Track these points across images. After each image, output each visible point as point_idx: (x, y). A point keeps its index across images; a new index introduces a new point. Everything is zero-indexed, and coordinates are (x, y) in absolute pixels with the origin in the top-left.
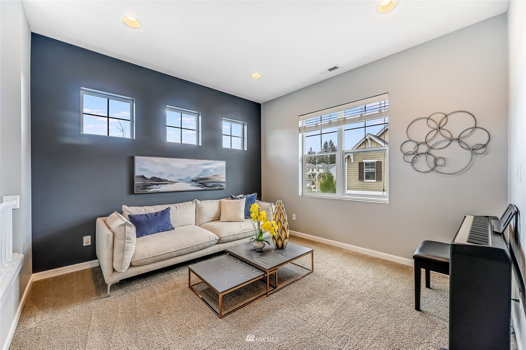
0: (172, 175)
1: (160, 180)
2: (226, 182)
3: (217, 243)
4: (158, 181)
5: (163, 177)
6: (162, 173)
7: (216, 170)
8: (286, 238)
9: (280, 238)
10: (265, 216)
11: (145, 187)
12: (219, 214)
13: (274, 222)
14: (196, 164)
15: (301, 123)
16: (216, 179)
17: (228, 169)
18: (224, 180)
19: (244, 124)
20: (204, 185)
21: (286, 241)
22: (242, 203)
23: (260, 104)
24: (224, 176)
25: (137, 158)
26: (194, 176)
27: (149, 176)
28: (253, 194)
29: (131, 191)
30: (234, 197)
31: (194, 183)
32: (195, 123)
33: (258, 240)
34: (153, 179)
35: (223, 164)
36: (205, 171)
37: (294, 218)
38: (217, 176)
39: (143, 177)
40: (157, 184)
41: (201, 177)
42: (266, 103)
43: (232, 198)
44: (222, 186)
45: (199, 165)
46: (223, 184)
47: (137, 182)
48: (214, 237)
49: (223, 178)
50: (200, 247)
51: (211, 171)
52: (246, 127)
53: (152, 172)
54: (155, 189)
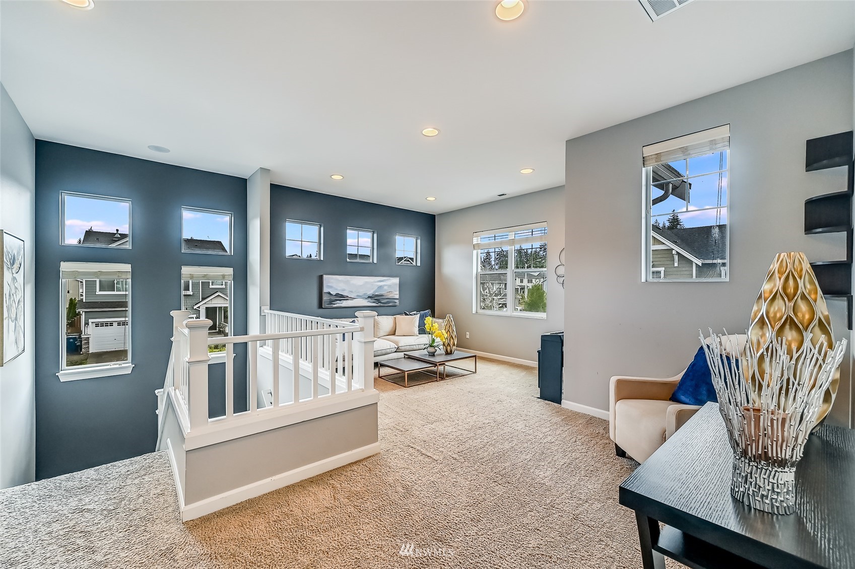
0: (351, 292)
1: (342, 296)
2: (399, 299)
3: (395, 352)
4: (341, 297)
5: (345, 294)
6: (344, 290)
7: (389, 286)
8: (454, 345)
9: (449, 345)
10: (437, 327)
11: (331, 302)
12: (394, 329)
13: (444, 331)
14: (372, 281)
15: (476, 240)
16: (390, 296)
17: (401, 286)
18: (397, 297)
19: (417, 238)
20: (378, 301)
21: (454, 347)
22: (416, 318)
23: (435, 215)
24: (398, 293)
25: (325, 276)
26: (370, 293)
27: (333, 293)
28: (426, 311)
29: (320, 306)
30: (408, 313)
31: (370, 299)
32: (370, 240)
33: (431, 346)
34: (337, 295)
35: (396, 281)
36: (380, 287)
37: (468, 337)
38: (391, 293)
39: (329, 293)
40: (340, 300)
41: (376, 294)
42: (441, 215)
43: (406, 314)
44: (396, 303)
45: (375, 282)
46: (396, 301)
47: (325, 298)
48: (394, 345)
49: (397, 294)
50: (384, 352)
51: (385, 287)
52: (419, 241)
53: (336, 289)
54: (338, 304)
